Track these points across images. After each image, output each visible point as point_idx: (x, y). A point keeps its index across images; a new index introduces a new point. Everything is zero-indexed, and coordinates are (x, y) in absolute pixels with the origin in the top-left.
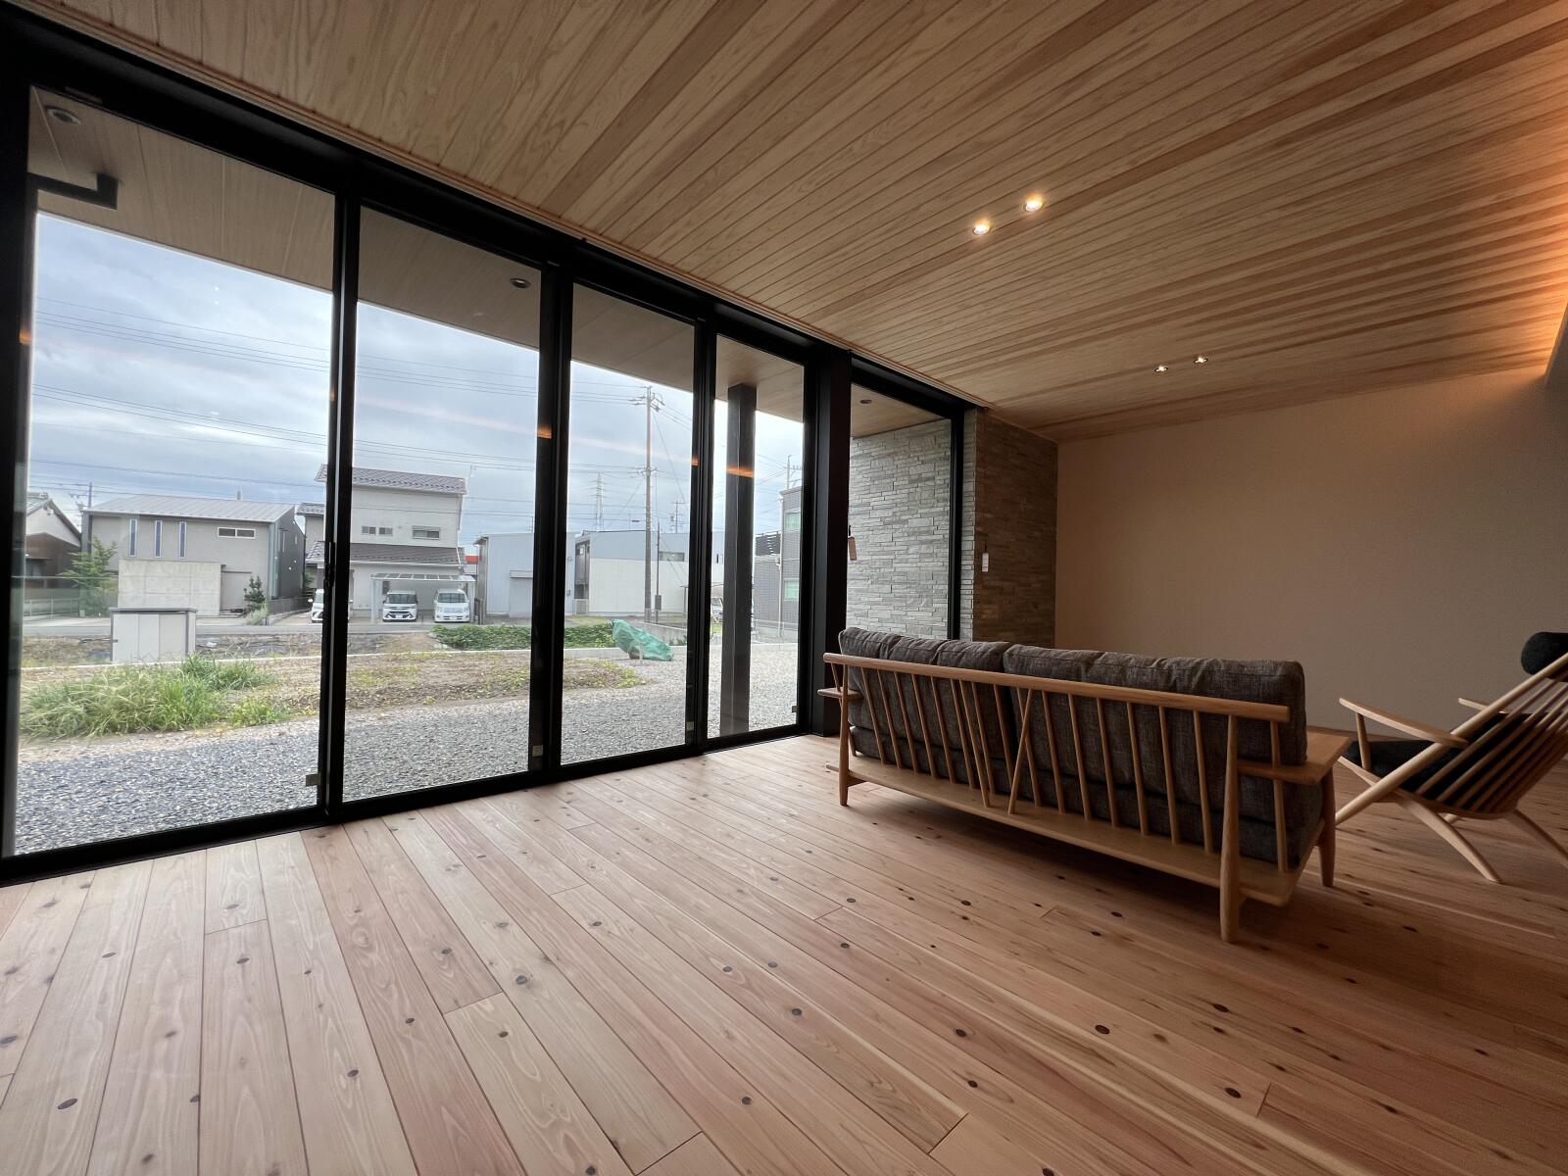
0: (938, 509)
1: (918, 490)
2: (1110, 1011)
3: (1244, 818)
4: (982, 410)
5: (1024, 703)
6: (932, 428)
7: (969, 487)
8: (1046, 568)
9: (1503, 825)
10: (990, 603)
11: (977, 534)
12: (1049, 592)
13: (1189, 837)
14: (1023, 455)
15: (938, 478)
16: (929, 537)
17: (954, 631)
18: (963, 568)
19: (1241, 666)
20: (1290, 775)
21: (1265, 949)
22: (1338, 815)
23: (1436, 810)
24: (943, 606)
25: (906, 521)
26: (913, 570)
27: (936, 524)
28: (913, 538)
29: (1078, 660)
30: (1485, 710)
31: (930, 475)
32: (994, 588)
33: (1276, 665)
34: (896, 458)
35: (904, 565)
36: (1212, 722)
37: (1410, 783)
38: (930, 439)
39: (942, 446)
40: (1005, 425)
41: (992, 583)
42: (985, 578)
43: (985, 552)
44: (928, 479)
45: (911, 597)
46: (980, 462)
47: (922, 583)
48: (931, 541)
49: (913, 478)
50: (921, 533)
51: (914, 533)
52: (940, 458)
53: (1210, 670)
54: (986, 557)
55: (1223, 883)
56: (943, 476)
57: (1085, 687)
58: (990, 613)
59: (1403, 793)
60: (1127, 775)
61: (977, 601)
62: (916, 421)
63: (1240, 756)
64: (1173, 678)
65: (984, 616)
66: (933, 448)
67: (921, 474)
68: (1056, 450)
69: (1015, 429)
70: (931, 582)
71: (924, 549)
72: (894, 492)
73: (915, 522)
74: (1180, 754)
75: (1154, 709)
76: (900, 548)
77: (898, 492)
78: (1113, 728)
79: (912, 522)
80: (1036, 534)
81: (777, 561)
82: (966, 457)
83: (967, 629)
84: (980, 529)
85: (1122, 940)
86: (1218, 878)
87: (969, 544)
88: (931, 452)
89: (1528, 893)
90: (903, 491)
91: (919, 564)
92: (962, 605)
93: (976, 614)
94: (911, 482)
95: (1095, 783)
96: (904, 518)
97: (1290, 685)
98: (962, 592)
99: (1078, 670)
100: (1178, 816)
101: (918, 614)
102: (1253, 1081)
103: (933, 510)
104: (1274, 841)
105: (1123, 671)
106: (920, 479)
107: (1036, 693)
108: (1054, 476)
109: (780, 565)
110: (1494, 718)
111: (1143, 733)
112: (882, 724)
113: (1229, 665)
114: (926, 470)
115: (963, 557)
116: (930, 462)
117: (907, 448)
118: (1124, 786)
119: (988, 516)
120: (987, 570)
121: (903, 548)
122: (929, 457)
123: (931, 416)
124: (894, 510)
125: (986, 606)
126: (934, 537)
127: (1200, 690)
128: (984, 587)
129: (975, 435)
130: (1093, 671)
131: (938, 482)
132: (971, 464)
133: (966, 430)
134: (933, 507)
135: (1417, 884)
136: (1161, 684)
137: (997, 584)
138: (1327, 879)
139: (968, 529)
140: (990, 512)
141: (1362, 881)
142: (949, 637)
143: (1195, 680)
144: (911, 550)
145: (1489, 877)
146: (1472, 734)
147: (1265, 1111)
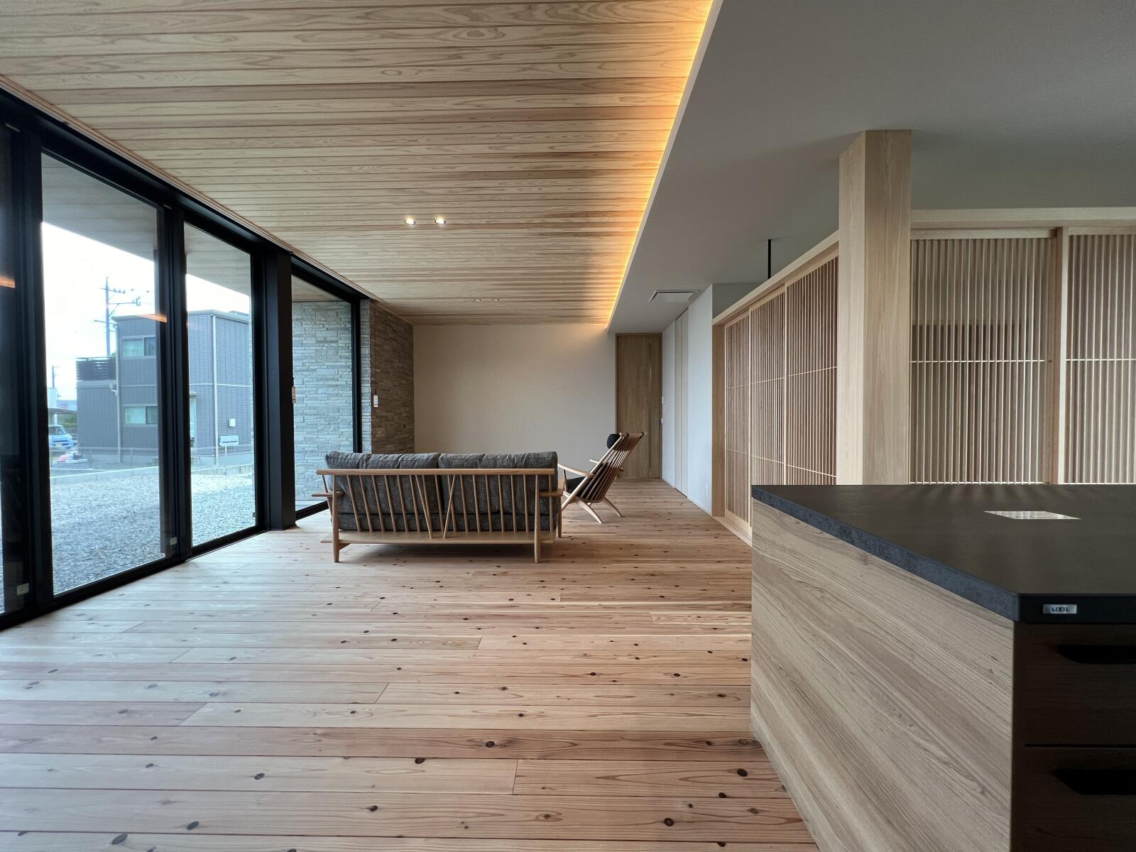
0: (341, 364)
1: (324, 348)
2: (511, 594)
3: (541, 515)
4: (373, 301)
5: (451, 485)
6: (335, 306)
7: (366, 351)
8: (409, 404)
9: (602, 505)
10: (380, 426)
11: (372, 382)
12: (411, 417)
13: (521, 529)
14: (395, 331)
15: (340, 342)
16: (334, 383)
17: (358, 447)
18: (363, 405)
19: (538, 455)
20: (554, 494)
21: (549, 561)
22: (563, 506)
23: (586, 503)
24: (349, 431)
25: (314, 370)
26: (322, 405)
27: (340, 373)
28: (321, 383)
29: (476, 459)
30: (598, 463)
31: (333, 339)
32: (382, 417)
33: (549, 453)
34: (304, 323)
35: (315, 402)
36: (530, 478)
37: (579, 494)
38: (333, 313)
39: (343, 320)
40: (385, 311)
41: (381, 414)
42: (377, 411)
43: (376, 394)
44: (332, 342)
45: (321, 425)
46: (373, 335)
47: (330, 414)
48: (337, 386)
49: (320, 339)
50: (327, 380)
51: (322, 379)
52: (342, 329)
53: (528, 457)
54: (376, 398)
55: (535, 542)
56: (345, 340)
57: (480, 470)
58: (381, 433)
59: (577, 498)
60: (497, 507)
61: (373, 426)
62: (321, 299)
63: (540, 491)
64: (515, 462)
65: (377, 436)
66: (335, 320)
67: (326, 338)
68: (412, 329)
69: (391, 315)
70: (337, 414)
71: (331, 390)
72: (303, 348)
73: (323, 372)
74: (518, 494)
75: (508, 476)
76: (310, 389)
77: (307, 348)
78: (492, 488)
79: (320, 372)
80: (404, 382)
81: (111, 387)
82: (362, 331)
83: (367, 446)
84: (373, 379)
85: (505, 574)
86: (533, 539)
87: (366, 388)
88: (333, 323)
89: (610, 524)
90: (311, 348)
91: (327, 402)
92: (363, 429)
93: (373, 435)
94: (319, 342)
95: (483, 515)
96: (311, 367)
97: (553, 461)
98: (363, 420)
99: (476, 463)
100: (516, 520)
101: (328, 437)
102: (557, 594)
103: (337, 364)
104: (549, 521)
105: (495, 462)
106: (325, 341)
107: (457, 476)
108: (412, 345)
109: (117, 392)
110: (601, 465)
111: (504, 487)
112: (360, 508)
113: (534, 454)
114: (331, 335)
115: (363, 398)
116: (332, 329)
117: (314, 317)
118: (496, 513)
119: (378, 370)
120: (377, 406)
121: (312, 389)
122: (332, 326)
123: (333, 297)
124: (304, 361)
125: (377, 429)
126: (339, 383)
127: (525, 467)
128: (377, 417)
129: (369, 317)
130: (483, 463)
131: (340, 345)
132: (366, 336)
133: (362, 312)
134: (337, 362)
135: (583, 530)
136: (511, 465)
137: (384, 414)
138: (560, 536)
139: (365, 379)
140: (379, 368)
141: (569, 533)
142: (355, 451)
143: (524, 462)
144: (320, 391)
145: (600, 522)
146: (595, 473)
147: (562, 600)
